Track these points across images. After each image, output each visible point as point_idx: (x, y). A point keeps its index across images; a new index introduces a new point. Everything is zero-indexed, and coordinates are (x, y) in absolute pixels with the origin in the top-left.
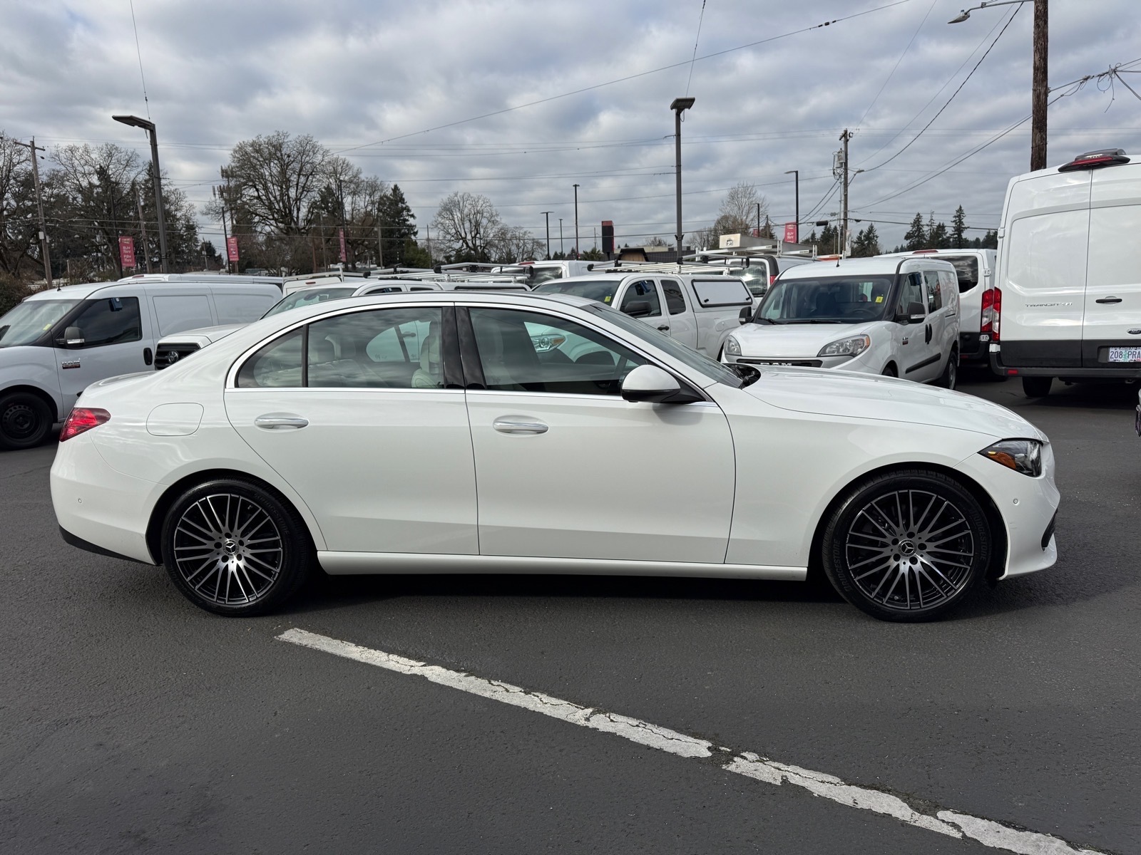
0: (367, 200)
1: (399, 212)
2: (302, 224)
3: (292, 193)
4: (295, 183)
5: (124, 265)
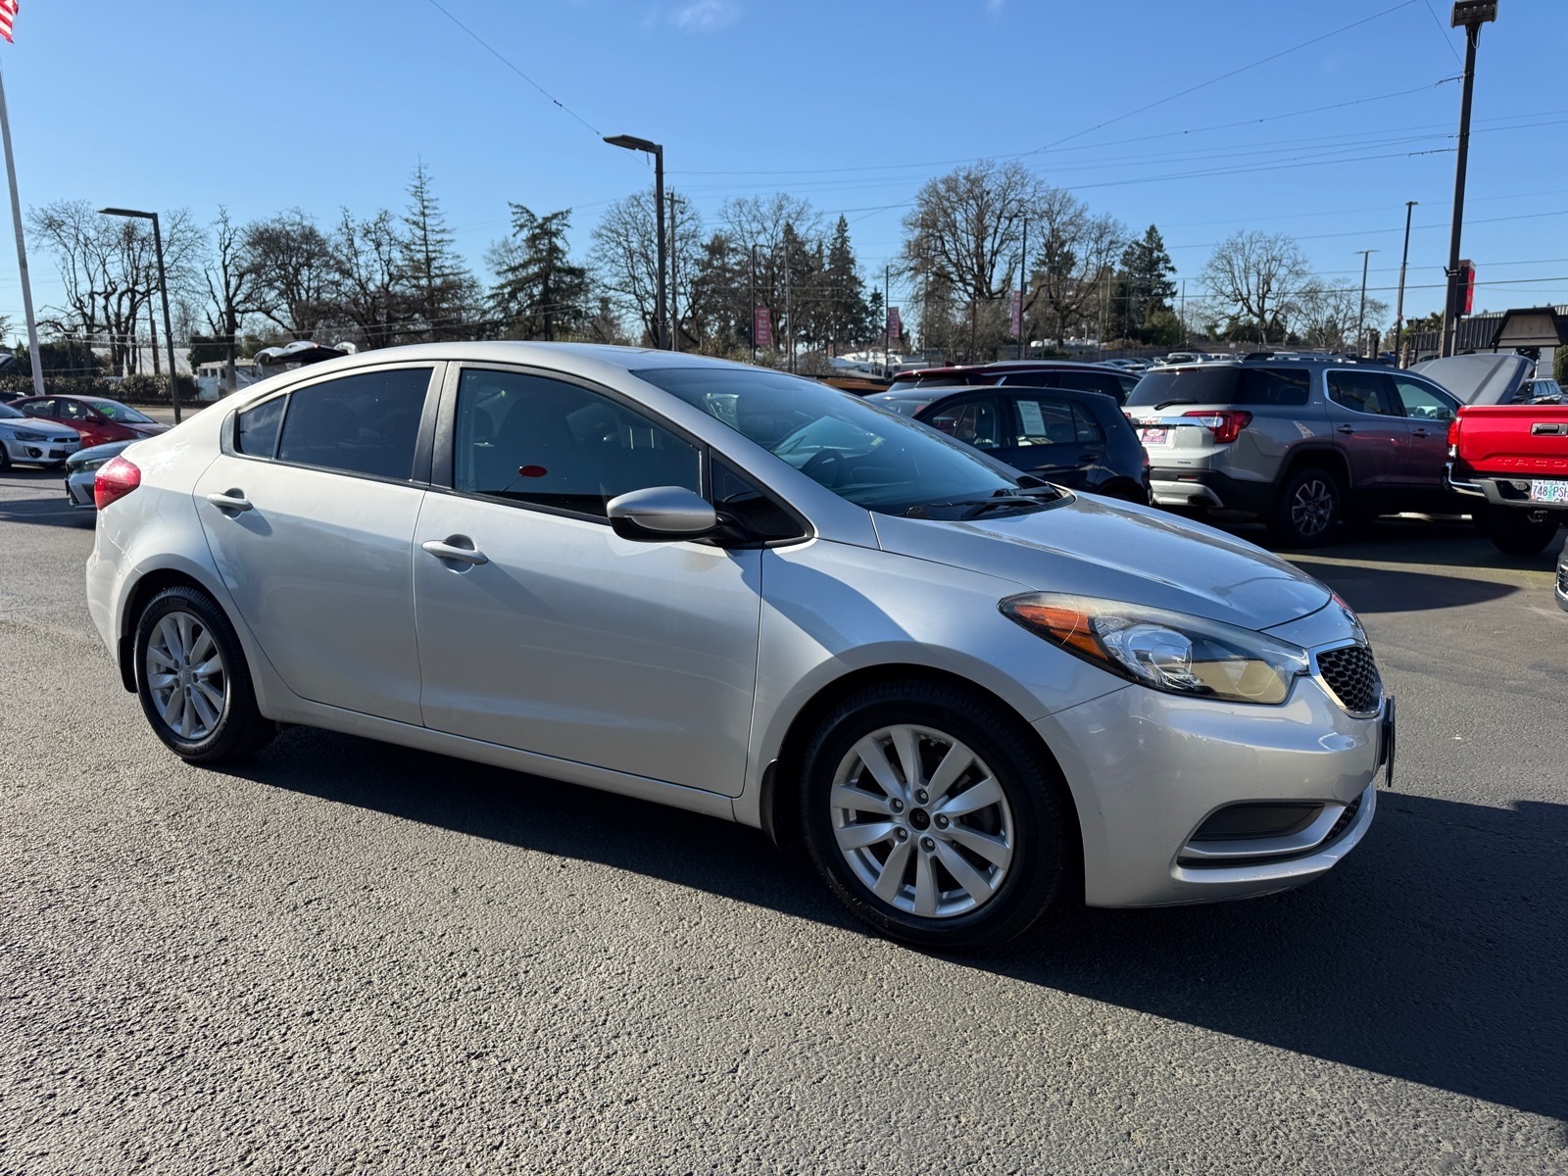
0: (1090, 247)
1: (1152, 265)
2: (995, 286)
3: (988, 245)
4: (991, 231)
5: (758, 342)
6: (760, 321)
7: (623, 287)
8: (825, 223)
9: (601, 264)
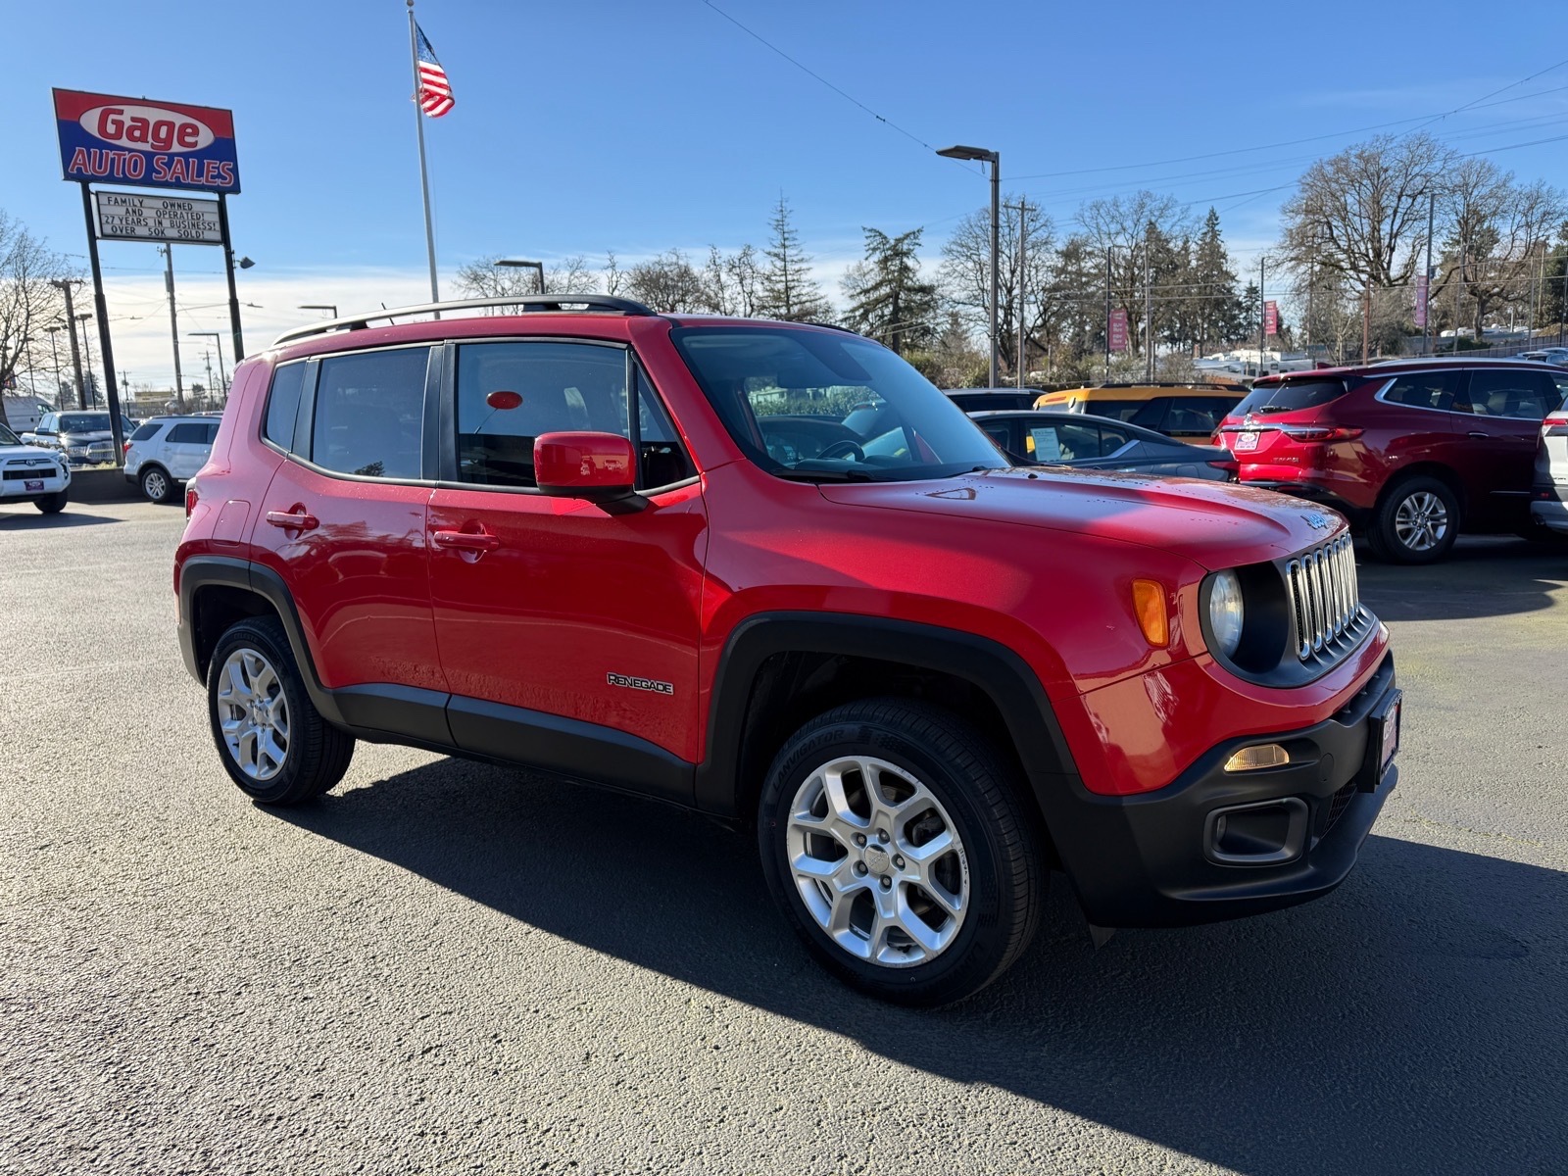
2: (1395, 272)
5: (1111, 347)
6: (1115, 325)
7: (972, 301)
8: (1191, 218)
9: (950, 279)
